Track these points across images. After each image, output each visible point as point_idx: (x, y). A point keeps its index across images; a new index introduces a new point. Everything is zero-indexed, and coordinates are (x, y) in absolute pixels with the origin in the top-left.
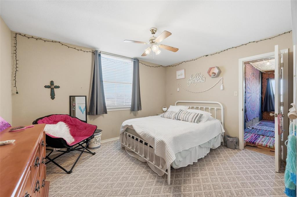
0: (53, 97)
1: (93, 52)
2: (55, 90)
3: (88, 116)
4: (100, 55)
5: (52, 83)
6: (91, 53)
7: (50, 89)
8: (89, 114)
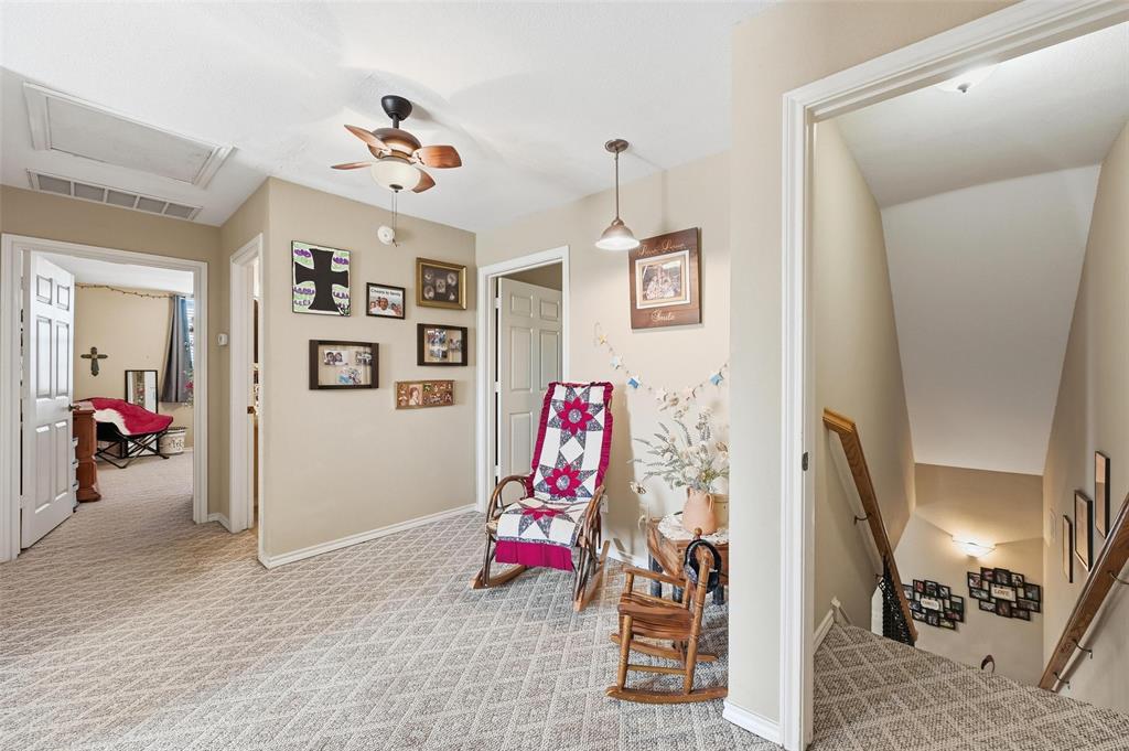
0: (95, 371)
1: (171, 297)
2: (99, 360)
3: (160, 404)
4: (183, 301)
5: (94, 350)
6: (167, 299)
7: (90, 360)
8: (162, 401)
